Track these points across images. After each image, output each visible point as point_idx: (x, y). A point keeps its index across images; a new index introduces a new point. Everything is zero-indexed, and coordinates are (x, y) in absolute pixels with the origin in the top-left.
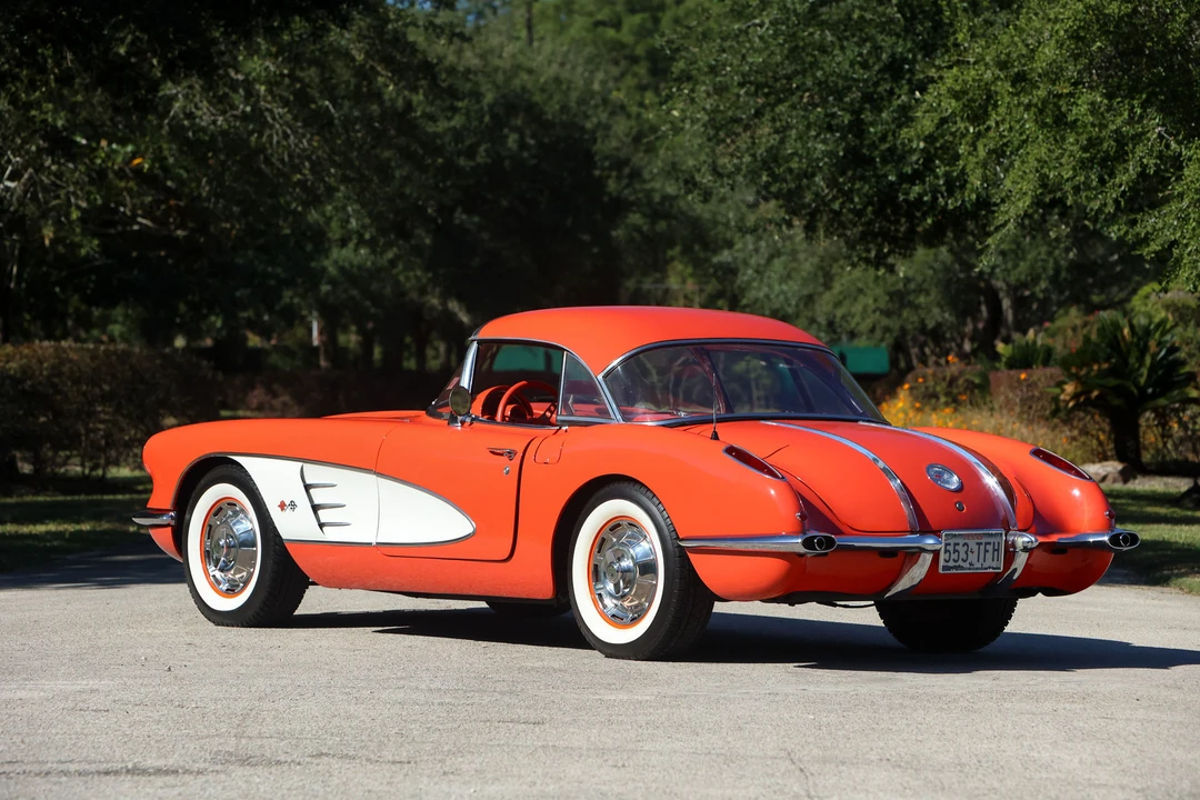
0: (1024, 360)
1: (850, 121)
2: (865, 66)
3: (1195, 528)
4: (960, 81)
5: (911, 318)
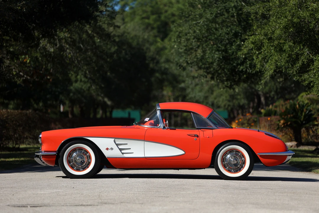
0: (269, 114)
1: (224, 49)
2: (228, 34)
3: (317, 158)
4: (254, 39)
5: (236, 102)
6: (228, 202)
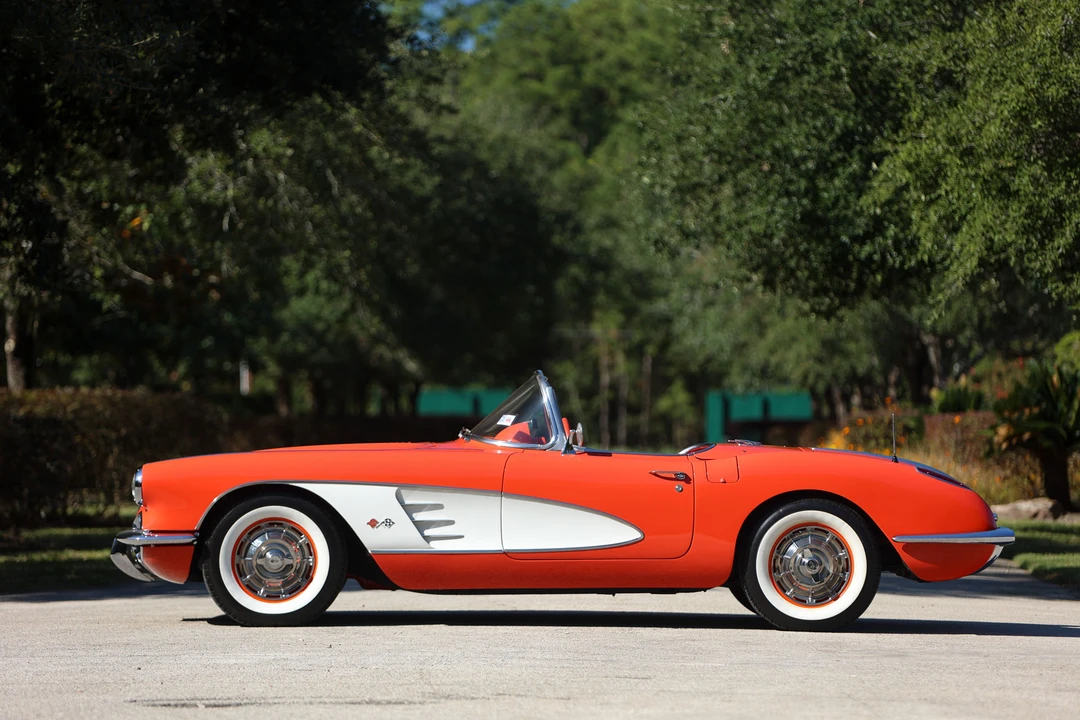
0: (956, 404)
1: (806, 187)
2: (821, 139)
4: (913, 154)
5: (842, 365)
6: (849, 696)
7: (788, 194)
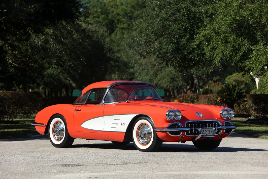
0: (206, 92)
1: (176, 41)
2: (179, 29)
4: (204, 33)
7: (172, 42)
